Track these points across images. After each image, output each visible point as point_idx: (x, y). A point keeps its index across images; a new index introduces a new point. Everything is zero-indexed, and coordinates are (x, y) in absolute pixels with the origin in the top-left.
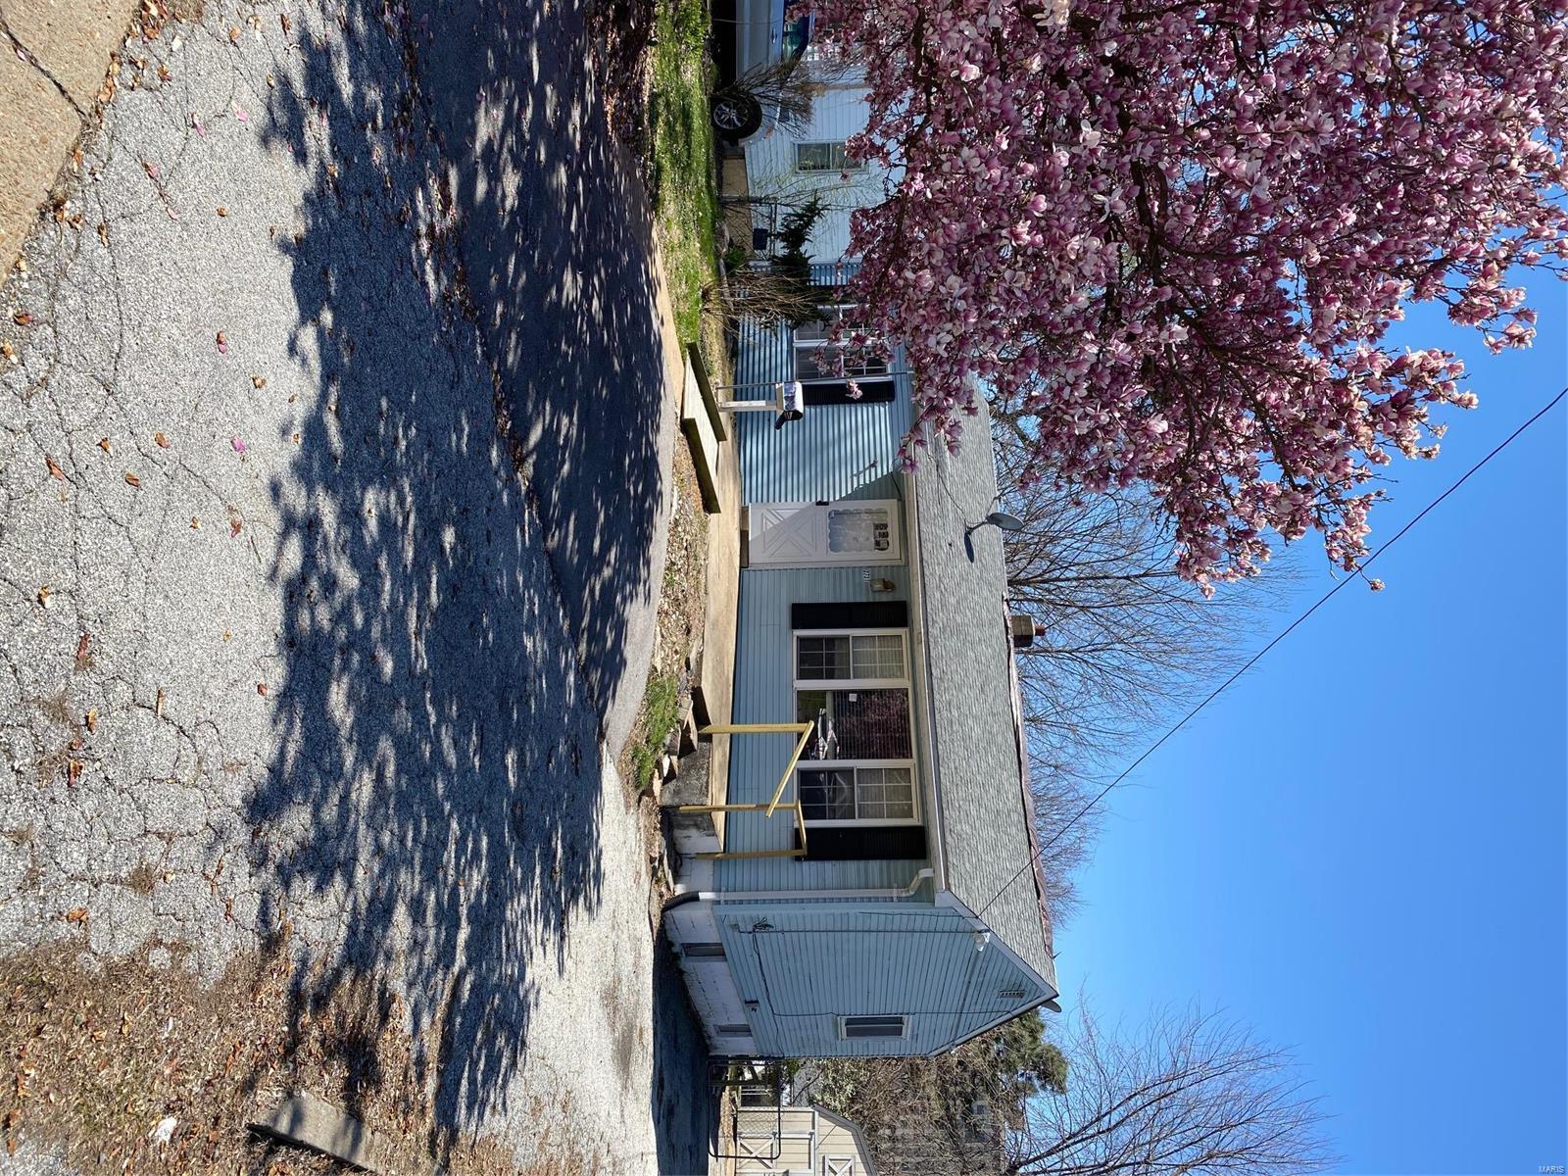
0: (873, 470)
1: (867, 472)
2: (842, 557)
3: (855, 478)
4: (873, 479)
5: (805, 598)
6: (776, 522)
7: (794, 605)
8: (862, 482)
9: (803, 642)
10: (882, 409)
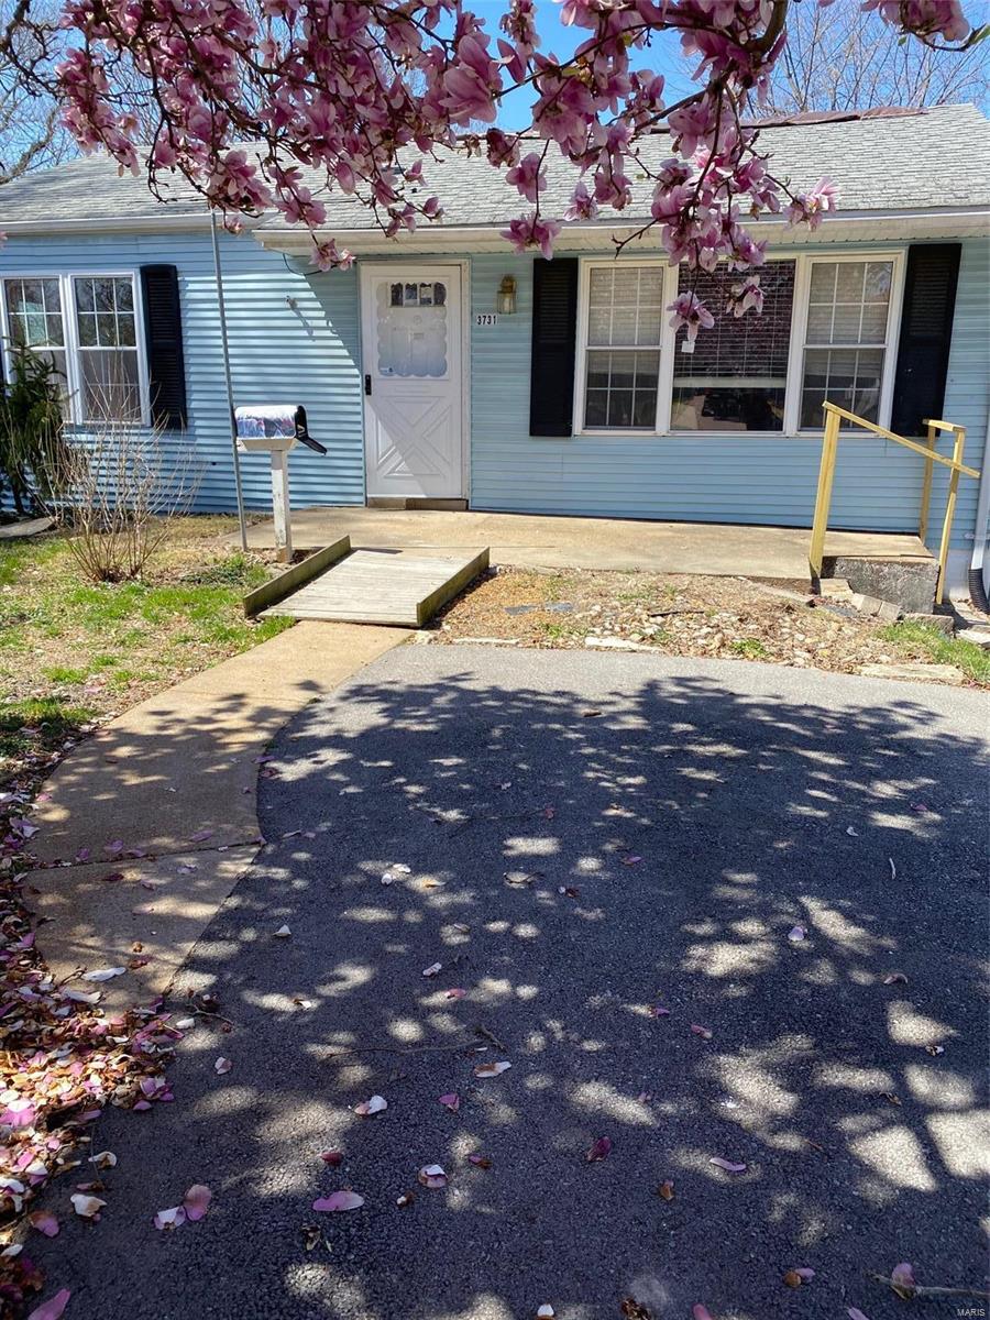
0: (300, 305)
1: (304, 314)
2: (456, 358)
3: (316, 333)
4: (318, 305)
5: (522, 415)
6: (398, 457)
7: (532, 434)
8: (323, 323)
9: (592, 420)
10: (191, 287)
